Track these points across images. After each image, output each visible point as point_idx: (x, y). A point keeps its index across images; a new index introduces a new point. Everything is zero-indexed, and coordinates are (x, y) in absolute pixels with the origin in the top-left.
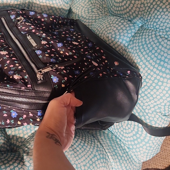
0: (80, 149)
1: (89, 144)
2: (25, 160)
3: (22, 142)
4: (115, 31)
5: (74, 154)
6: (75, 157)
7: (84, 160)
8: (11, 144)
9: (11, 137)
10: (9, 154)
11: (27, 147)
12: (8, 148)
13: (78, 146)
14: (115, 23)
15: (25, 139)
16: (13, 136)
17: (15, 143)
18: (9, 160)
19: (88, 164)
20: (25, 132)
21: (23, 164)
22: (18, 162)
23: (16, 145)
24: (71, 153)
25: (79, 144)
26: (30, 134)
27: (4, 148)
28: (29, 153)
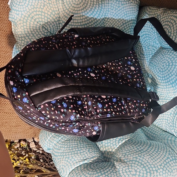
0: (155, 154)
1: (162, 150)
2: (116, 165)
3: (111, 155)
4: (168, 60)
5: (150, 158)
6: (152, 160)
7: (160, 162)
8: (104, 157)
9: (103, 152)
10: (104, 163)
11: (115, 157)
12: (103, 159)
13: (153, 152)
14: (167, 54)
15: (113, 152)
17: (107, 157)
18: (105, 166)
19: (163, 164)
20: (113, 147)
22: (111, 166)
24: (148, 157)
25: (154, 151)
26: (116, 148)
27: (100, 159)
28: (117, 160)
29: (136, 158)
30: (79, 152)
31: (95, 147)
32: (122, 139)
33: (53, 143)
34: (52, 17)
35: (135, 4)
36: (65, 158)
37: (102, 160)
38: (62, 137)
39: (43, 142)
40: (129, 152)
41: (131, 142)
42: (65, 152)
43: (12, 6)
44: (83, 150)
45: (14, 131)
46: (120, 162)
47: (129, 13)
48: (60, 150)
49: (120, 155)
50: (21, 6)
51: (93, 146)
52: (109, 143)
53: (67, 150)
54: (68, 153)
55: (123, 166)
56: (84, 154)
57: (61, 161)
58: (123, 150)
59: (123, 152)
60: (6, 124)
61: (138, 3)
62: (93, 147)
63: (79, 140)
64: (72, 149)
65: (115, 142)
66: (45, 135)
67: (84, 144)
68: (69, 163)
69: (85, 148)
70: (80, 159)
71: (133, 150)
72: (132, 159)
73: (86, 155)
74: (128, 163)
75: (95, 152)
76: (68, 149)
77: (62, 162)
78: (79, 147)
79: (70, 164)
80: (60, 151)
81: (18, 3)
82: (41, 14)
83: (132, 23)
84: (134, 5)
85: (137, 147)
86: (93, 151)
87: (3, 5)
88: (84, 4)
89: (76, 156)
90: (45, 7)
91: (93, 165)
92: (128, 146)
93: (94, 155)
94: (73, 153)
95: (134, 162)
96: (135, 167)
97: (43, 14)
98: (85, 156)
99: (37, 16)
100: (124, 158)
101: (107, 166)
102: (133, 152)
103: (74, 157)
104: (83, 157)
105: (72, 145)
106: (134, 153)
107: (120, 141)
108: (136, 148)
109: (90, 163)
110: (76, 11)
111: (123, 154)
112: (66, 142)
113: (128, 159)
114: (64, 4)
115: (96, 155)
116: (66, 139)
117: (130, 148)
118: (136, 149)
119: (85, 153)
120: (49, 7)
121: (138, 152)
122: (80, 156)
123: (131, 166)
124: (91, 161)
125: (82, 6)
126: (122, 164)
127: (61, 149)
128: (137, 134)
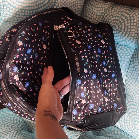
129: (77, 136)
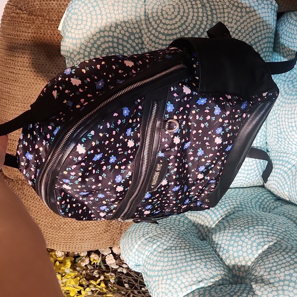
2: (254, 290)
3: (245, 271)
8: (234, 276)
9: (231, 267)
10: (234, 286)
11: (253, 275)
12: (231, 280)
15: (249, 267)
16: (234, 266)
17: (238, 275)
21: (253, 293)
22: (246, 292)
23: (239, 276)
26: (253, 260)
27: (226, 280)
28: (257, 280)
29: (291, 275)
30: (188, 268)
31: (215, 259)
32: (262, 244)
33: (144, 254)
34: (130, 44)
35: (269, 10)
36: (166, 280)
37: (229, 281)
38: (158, 243)
39: (128, 254)
40: (276, 266)
41: (279, 247)
42: (165, 270)
43: (65, 31)
44: (195, 265)
45: (79, 237)
46: (263, 284)
47: (260, 27)
48: (156, 265)
49: (260, 272)
50: (78, 30)
51: (213, 257)
52: (240, 251)
53: (167, 265)
54: (169, 271)
55: (268, 290)
56: (198, 272)
57: (158, 285)
58: (266, 263)
59: (266, 266)
60: (65, 226)
61: (275, 7)
62: (212, 259)
63: (188, 247)
64: (177, 264)
65: (251, 248)
66: (130, 242)
67: (197, 254)
68: (173, 288)
69: (199, 261)
70: (192, 281)
71: (284, 261)
72: (282, 278)
73: (201, 273)
74: (276, 285)
75: (217, 268)
76: (170, 263)
77: (160, 287)
78: (189, 260)
79: (176, 289)
80: (157, 268)
81: (74, 26)
82: (113, 41)
83: (266, 42)
84: (268, 12)
85: (291, 256)
86: (213, 265)
87: (50, 32)
88: (182, 18)
89: (184, 276)
90: (117, 28)
91: (215, 291)
92: (274, 254)
93: (215, 273)
94: (179, 270)
95: (287, 283)
96: (290, 291)
97: (115, 40)
98: (200, 276)
99: (107, 45)
100: (268, 277)
101: (240, 291)
102: (284, 265)
103: (181, 278)
104: (197, 278)
105: (177, 256)
106: (286, 266)
107: (260, 247)
108: (288, 257)
109: (209, 286)
110: (169, 30)
111: (266, 268)
112: (166, 251)
113: (275, 277)
114: (149, 20)
115: (218, 272)
116: (165, 247)
117: (278, 258)
118: (289, 259)
119: (199, 270)
120: (125, 28)
121: (293, 265)
122: (192, 275)
123: (283, 290)
124: (211, 284)
125: (180, 21)
126: (266, 287)
127: (158, 264)
128: (289, 233)
129: (270, 242)
